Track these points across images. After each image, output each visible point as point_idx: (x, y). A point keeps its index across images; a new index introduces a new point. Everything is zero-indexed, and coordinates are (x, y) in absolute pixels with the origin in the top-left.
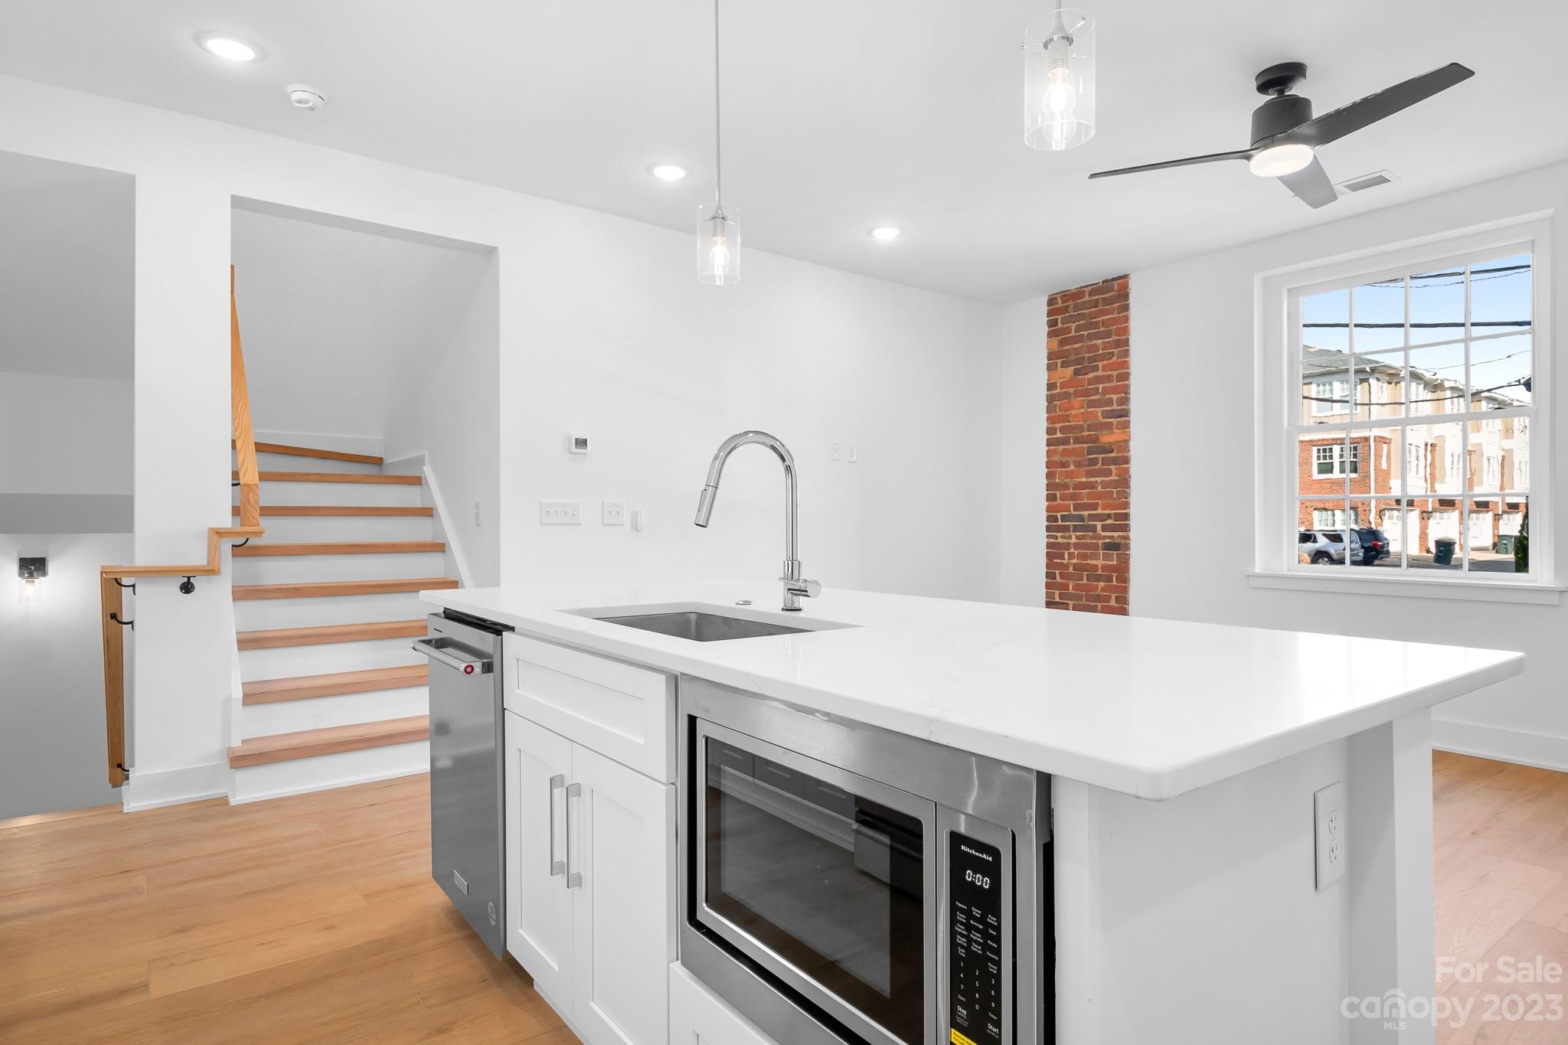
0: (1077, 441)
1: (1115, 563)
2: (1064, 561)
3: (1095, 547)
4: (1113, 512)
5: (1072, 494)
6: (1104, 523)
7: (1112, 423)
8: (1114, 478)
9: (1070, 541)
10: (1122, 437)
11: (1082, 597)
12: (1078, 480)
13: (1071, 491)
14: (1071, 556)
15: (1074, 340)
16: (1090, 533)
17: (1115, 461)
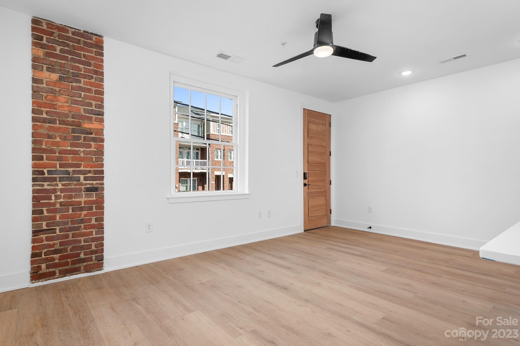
0: (61, 122)
1: (95, 199)
2: (51, 201)
3: (80, 190)
4: (93, 169)
5: (58, 157)
6: (86, 175)
7: (92, 118)
8: (92, 149)
9: (56, 187)
10: (99, 127)
11: (69, 222)
12: (64, 148)
13: (57, 154)
14: (57, 197)
15: (54, 56)
16: (75, 182)
17: (94, 140)
